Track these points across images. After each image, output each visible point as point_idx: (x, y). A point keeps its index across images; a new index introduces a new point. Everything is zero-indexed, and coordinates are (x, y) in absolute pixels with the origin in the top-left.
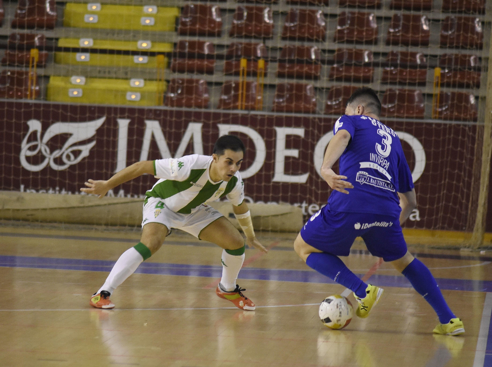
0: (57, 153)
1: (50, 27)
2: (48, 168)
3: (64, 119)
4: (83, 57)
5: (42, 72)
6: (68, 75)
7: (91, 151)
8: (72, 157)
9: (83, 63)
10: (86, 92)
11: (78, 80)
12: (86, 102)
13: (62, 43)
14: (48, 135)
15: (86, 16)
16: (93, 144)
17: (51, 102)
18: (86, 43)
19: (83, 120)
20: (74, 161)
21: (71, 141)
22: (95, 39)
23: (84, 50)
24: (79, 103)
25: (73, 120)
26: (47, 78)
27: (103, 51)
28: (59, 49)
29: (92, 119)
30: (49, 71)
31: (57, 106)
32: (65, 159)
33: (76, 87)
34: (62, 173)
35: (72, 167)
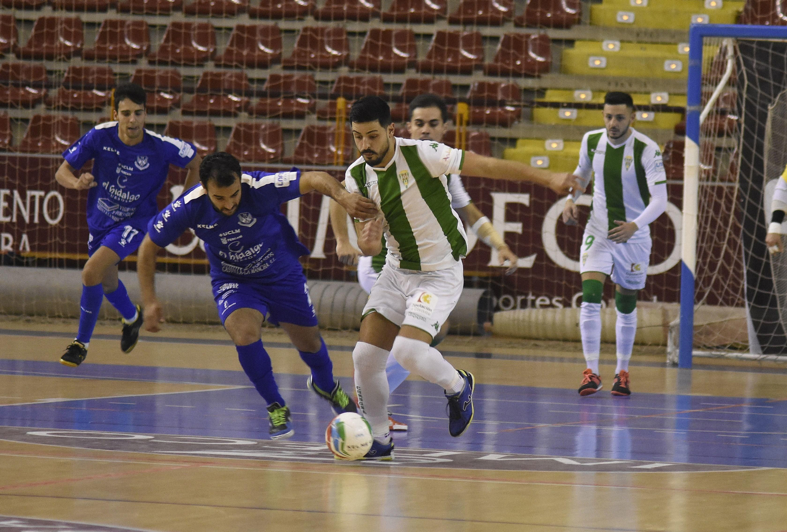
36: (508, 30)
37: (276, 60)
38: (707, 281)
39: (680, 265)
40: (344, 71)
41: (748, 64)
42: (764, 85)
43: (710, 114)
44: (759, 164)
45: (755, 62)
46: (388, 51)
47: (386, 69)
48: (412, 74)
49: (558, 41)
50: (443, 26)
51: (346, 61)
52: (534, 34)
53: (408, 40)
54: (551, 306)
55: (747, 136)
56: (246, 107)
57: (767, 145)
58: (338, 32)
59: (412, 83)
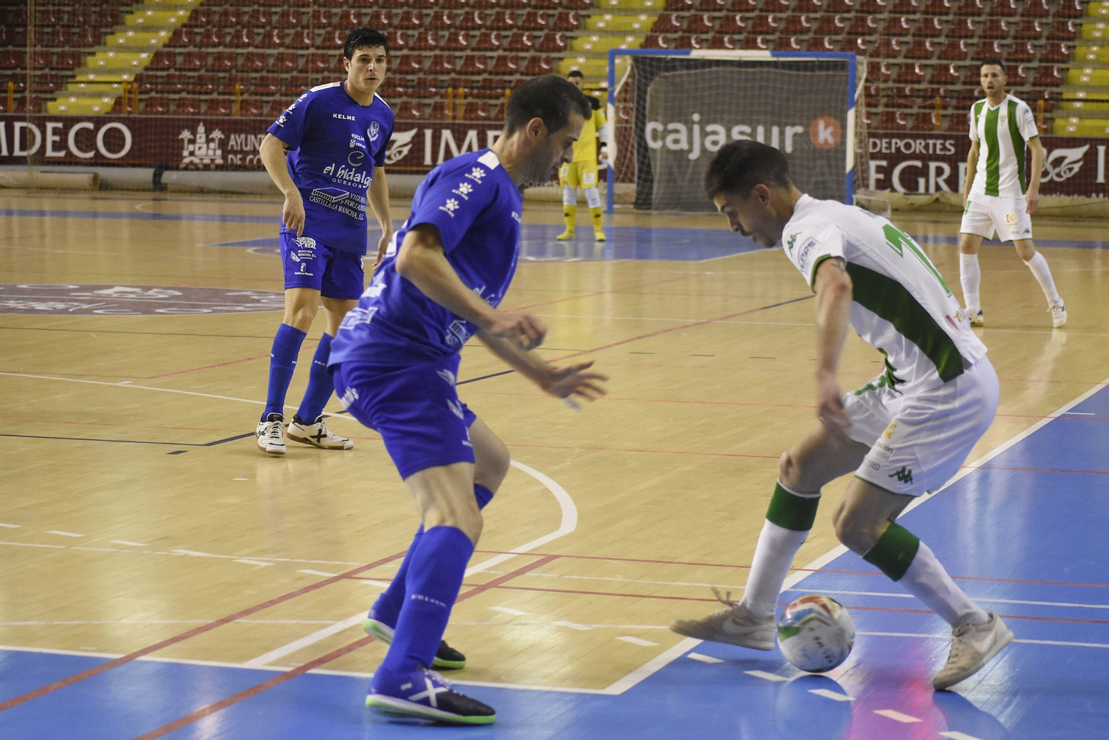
0: (1057, 170)
1: (1057, 85)
2: (1051, 180)
3: (1062, 147)
4: (1078, 105)
5: (1048, 115)
6: (1067, 117)
7: (1081, 168)
8: (1068, 172)
9: (1078, 109)
10: (1079, 127)
11: (1075, 120)
12: (1078, 135)
13: (1065, 96)
14: (1051, 158)
15: (1081, 77)
16: (1080, 164)
17: (1055, 135)
18: (1081, 95)
19: (1074, 146)
20: (1069, 175)
21: (1066, 161)
22: (1087, 93)
23: (1079, 100)
24: (1073, 135)
25: (1068, 146)
26: (1053, 119)
27: (1093, 101)
28: (1063, 100)
29: (1080, 146)
30: (1054, 115)
31: (1057, 138)
32: (1062, 173)
33: (1072, 125)
34: (1061, 183)
35: (1068, 179)
36: (532, 53)
37: (420, 70)
38: (620, 172)
39: (609, 166)
40: (453, 75)
41: (637, 67)
42: (646, 78)
43: (620, 92)
44: (644, 116)
45: (641, 66)
46: (473, 65)
47: (473, 74)
48: (485, 76)
49: (554, 58)
50: (501, 53)
51: (454, 70)
52: (544, 55)
53: (484, 60)
54: (552, 185)
55: (638, 103)
56: (406, 94)
57: (648, 105)
58: (449, 57)
59: (485, 80)
